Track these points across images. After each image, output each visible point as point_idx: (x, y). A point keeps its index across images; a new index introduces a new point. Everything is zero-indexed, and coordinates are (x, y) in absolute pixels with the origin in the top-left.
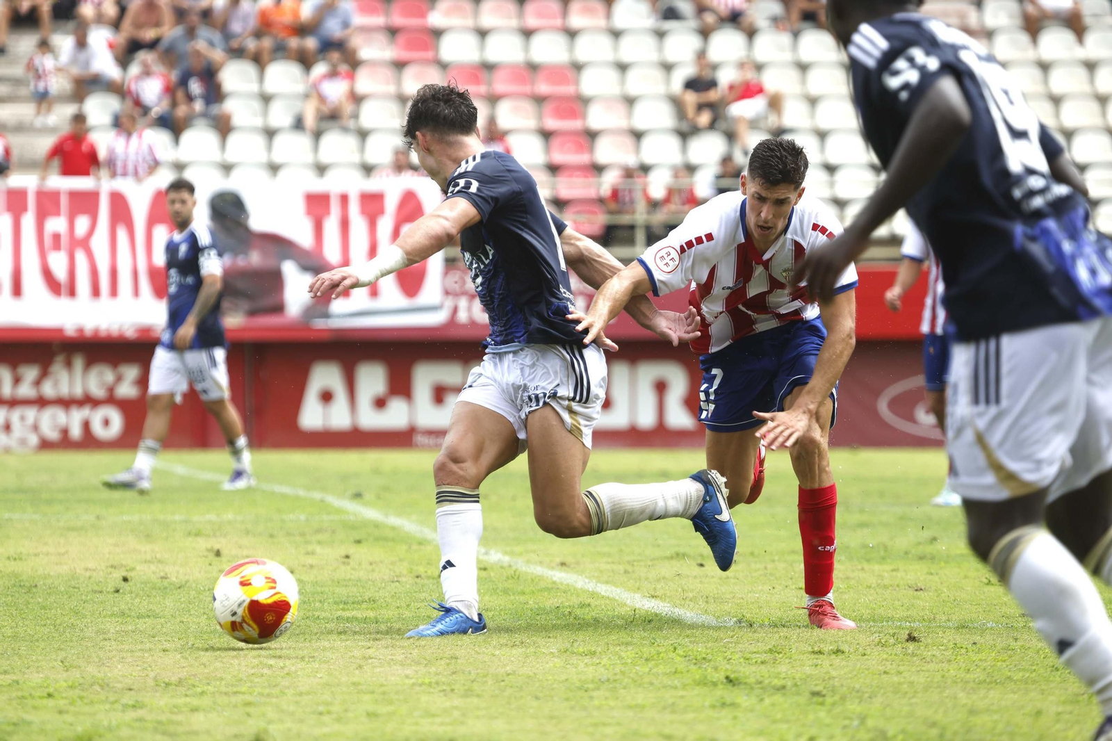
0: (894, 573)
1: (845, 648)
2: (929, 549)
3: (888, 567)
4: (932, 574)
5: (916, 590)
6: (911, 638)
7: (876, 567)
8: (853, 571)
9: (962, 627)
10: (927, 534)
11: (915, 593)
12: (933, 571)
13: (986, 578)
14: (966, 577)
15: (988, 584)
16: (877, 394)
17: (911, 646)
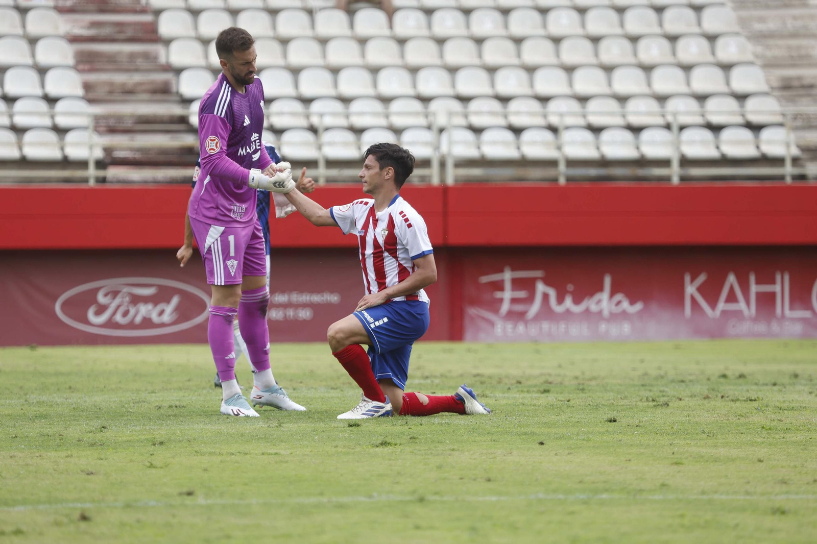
0: (68, 459)
1: (24, 528)
2: (99, 436)
3: (63, 454)
4: (101, 459)
5: (88, 474)
6: (84, 518)
7: (53, 454)
8: (32, 458)
9: (128, 506)
10: (97, 423)
11: (87, 476)
12: (102, 457)
13: (149, 462)
14: (131, 461)
15: (150, 467)
16: (55, 299)
17: (83, 525)
